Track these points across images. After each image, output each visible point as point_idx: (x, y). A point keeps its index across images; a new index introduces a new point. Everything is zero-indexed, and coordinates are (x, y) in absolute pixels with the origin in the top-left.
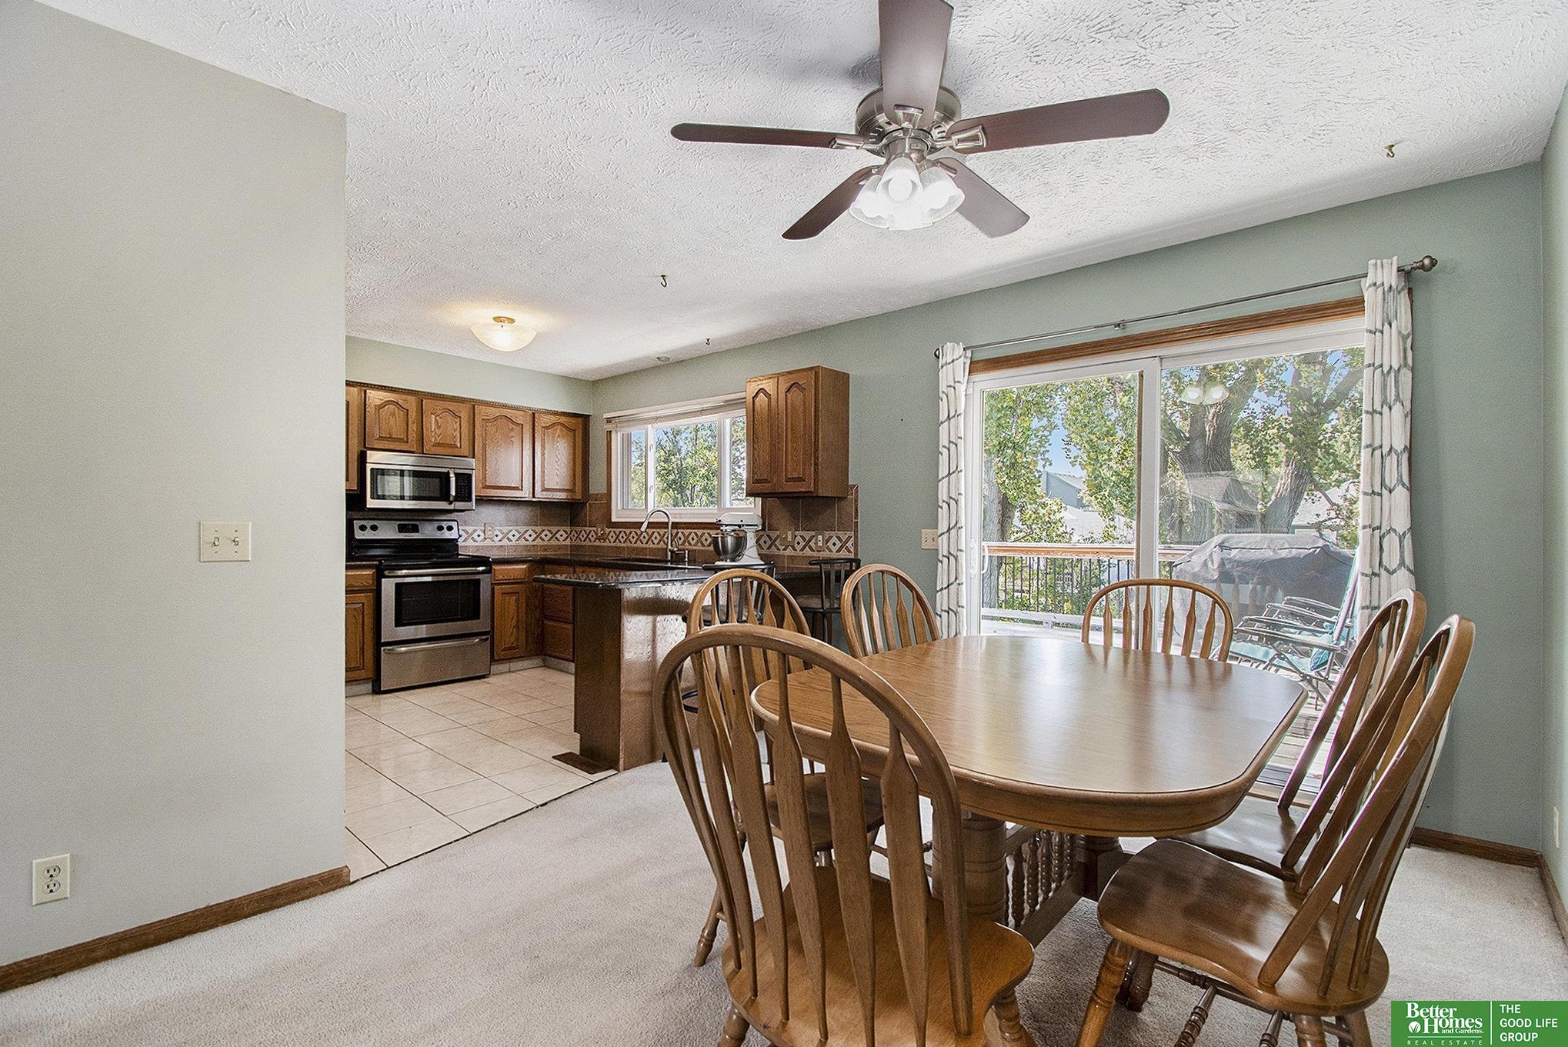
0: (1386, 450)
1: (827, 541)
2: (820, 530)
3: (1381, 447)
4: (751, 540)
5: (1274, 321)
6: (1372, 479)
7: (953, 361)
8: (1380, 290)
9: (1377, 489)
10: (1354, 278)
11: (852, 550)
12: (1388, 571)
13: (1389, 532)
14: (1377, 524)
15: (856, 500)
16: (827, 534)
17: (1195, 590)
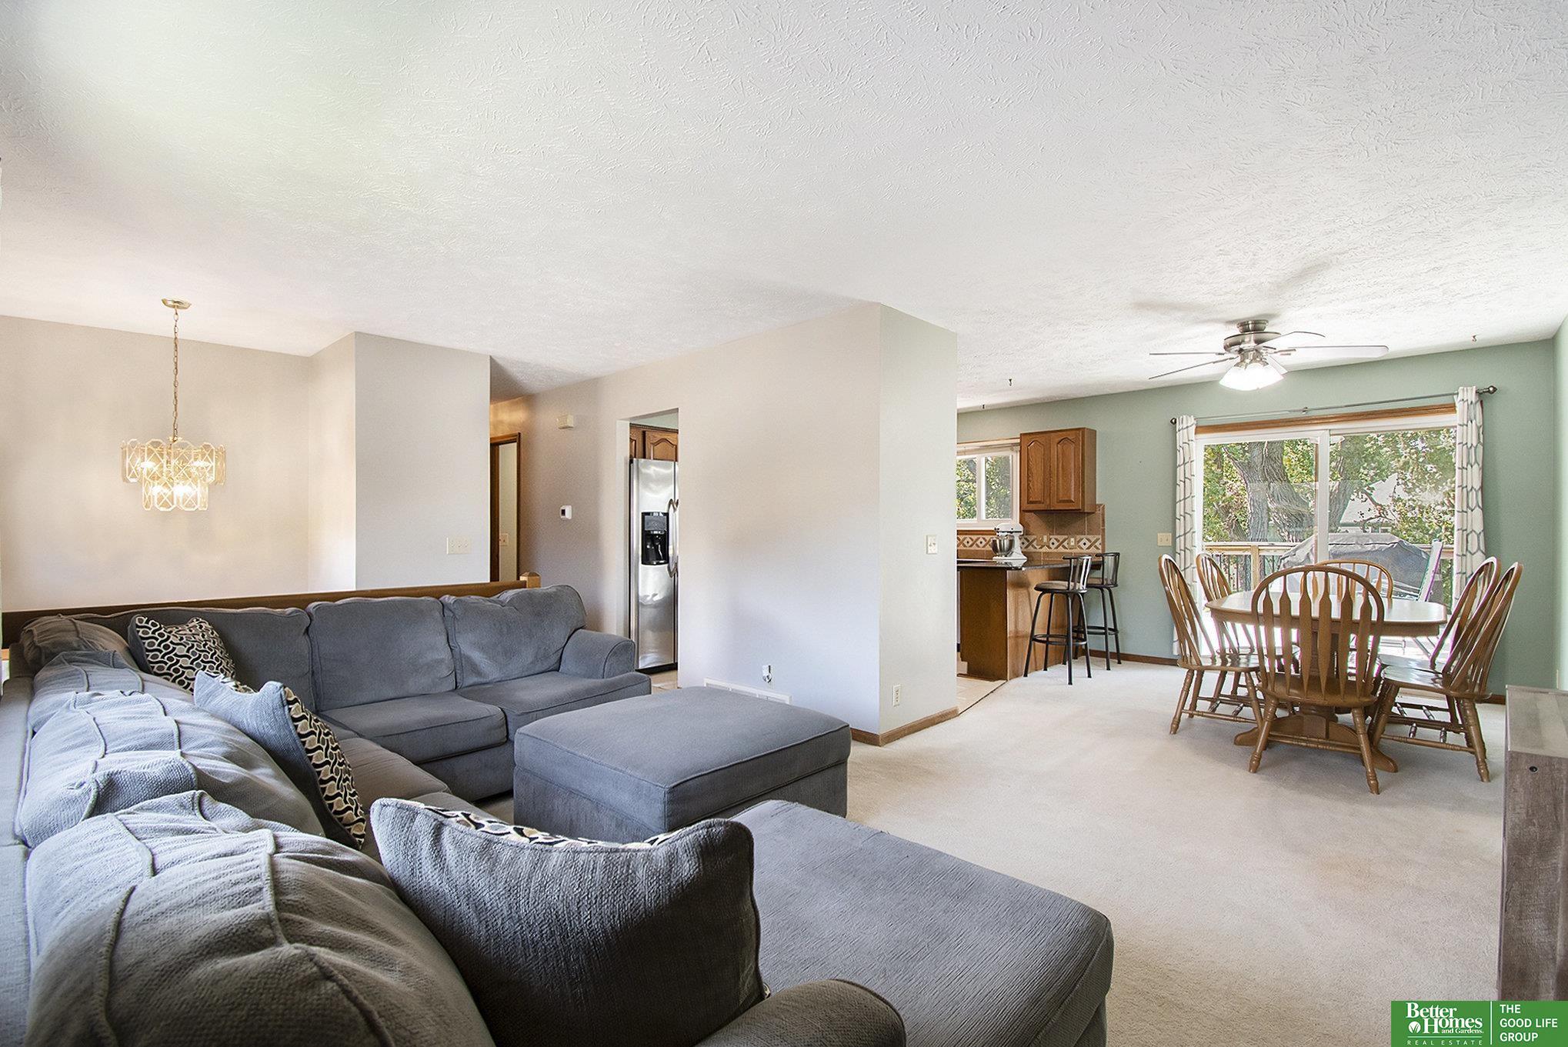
0: (1469, 488)
1: (1079, 542)
2: (1070, 534)
3: (1466, 487)
4: (1017, 543)
5: (1403, 414)
6: (1462, 504)
7: (1187, 427)
8: (1466, 403)
9: (1465, 510)
10: (1451, 394)
11: (1100, 547)
12: (1470, 553)
13: (1471, 532)
14: (1465, 528)
15: (1103, 515)
16: (1078, 537)
17: (1369, 565)
